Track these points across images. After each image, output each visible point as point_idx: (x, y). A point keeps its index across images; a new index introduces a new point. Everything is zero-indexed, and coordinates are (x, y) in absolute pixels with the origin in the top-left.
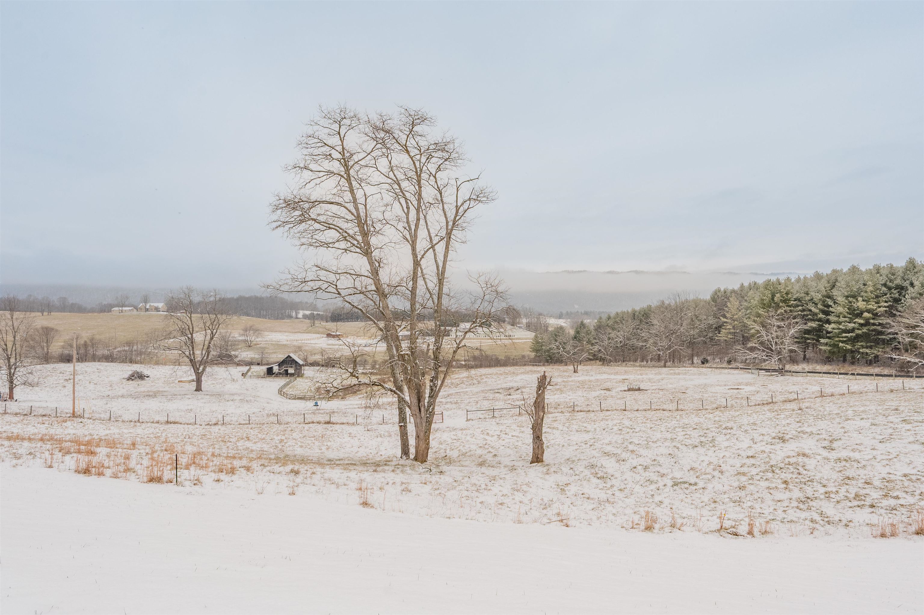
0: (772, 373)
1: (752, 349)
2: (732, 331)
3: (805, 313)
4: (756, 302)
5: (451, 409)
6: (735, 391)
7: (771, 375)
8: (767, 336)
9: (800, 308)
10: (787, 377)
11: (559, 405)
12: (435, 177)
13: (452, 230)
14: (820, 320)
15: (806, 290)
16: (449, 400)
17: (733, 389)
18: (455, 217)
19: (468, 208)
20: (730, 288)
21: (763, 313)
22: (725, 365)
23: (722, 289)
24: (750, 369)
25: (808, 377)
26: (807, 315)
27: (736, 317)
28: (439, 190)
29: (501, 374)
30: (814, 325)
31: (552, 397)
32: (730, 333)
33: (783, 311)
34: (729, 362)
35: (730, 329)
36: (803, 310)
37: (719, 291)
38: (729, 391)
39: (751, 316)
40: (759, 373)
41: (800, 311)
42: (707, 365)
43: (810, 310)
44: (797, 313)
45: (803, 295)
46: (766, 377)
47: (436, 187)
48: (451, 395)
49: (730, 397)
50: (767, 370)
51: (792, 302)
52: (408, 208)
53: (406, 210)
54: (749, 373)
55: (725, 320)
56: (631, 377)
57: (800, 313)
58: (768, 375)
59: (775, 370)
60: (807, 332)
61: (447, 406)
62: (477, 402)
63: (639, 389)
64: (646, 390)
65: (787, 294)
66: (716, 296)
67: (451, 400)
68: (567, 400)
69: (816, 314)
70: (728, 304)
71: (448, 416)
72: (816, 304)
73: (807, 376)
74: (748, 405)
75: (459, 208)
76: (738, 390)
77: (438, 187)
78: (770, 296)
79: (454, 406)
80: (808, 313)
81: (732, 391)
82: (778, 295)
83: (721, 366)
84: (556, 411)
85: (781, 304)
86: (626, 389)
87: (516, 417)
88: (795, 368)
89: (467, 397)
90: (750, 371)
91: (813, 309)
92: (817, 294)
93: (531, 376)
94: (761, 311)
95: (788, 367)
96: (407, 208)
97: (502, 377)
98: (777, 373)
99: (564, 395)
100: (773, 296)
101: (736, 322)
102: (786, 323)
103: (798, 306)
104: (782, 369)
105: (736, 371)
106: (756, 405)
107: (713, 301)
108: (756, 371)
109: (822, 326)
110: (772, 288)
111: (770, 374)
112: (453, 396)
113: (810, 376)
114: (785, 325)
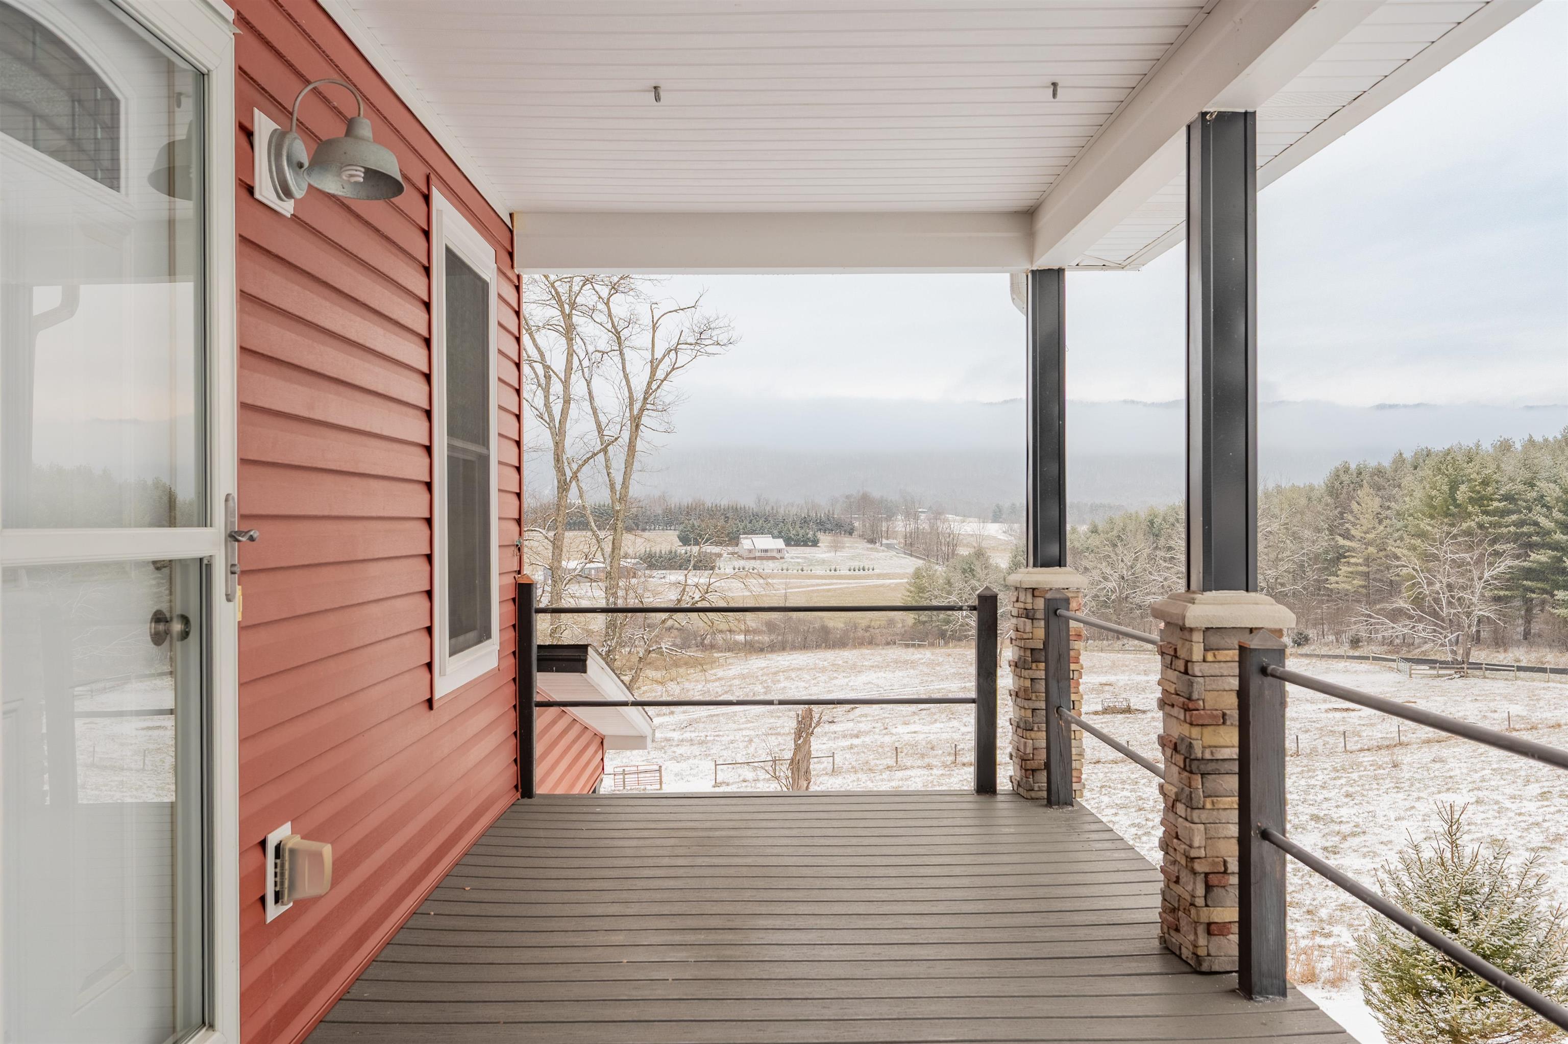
0: (1441, 672)
1: (1396, 615)
2: (1361, 569)
3: (1525, 529)
4: (1417, 502)
5: (689, 758)
6: (1338, 715)
7: (1439, 676)
8: (1430, 584)
9: (1514, 517)
10: (1471, 681)
11: (932, 748)
12: (607, 304)
13: (642, 410)
14: (1555, 547)
15: (1528, 475)
16: (687, 735)
17: (1336, 709)
18: (649, 384)
19: (673, 369)
20: (1372, 463)
21: (1429, 528)
22: (1345, 649)
23: (1353, 466)
24: (1394, 661)
25: (1519, 682)
26: (1530, 535)
27: (1370, 536)
28: (616, 330)
29: (823, 670)
30: (1541, 557)
31: (926, 729)
32: (1358, 573)
33: (1473, 524)
34: (1355, 642)
35: (1357, 564)
36: (1520, 524)
37: (1346, 470)
38: (1324, 715)
39: (1405, 536)
40: (1411, 669)
41: (1514, 524)
42: (1305, 650)
43: (1536, 524)
44: (1504, 530)
45: (1521, 487)
46: (1425, 681)
47: (609, 326)
48: (697, 721)
49: (1321, 729)
50: (1432, 663)
51: (1496, 504)
52: (548, 377)
53: (543, 381)
54: (1391, 669)
55: (1347, 543)
56: (1121, 679)
57: (1512, 529)
58: (1431, 676)
59: (1444, 664)
60: (1529, 573)
61: (680, 751)
62: (751, 741)
63: (1128, 710)
64: (1144, 712)
65: (1485, 483)
66: (1337, 484)
67: (693, 735)
68: (957, 736)
69: (1548, 533)
70: (1354, 506)
71: (676, 775)
72: (1549, 508)
73: (1516, 678)
74: (1346, 751)
75: (658, 366)
76: (1345, 714)
77: (613, 326)
78: (1445, 488)
79: (696, 750)
80: (1532, 529)
81: (1331, 715)
82: (1463, 488)
83: (1338, 652)
84: (919, 763)
85: (1470, 508)
86: (1099, 708)
87: (826, 778)
88: (1501, 657)
89: (735, 726)
90: (1393, 665)
91: (1542, 520)
92: (1552, 485)
93: (889, 675)
94: (1425, 525)
95: (1479, 655)
96: (545, 376)
97: (823, 678)
98: (1452, 672)
99: (955, 723)
100: (1454, 487)
101: (1372, 549)
102: (1477, 553)
103: (1510, 512)
104: (1463, 662)
105: (1364, 666)
106: (1361, 750)
107: (1331, 494)
108: (1404, 666)
109: (1560, 560)
110: (1451, 470)
111: (1435, 672)
112: (701, 725)
113: (1522, 679)
114: (1472, 559)
